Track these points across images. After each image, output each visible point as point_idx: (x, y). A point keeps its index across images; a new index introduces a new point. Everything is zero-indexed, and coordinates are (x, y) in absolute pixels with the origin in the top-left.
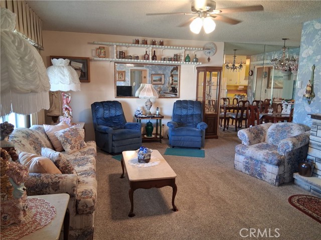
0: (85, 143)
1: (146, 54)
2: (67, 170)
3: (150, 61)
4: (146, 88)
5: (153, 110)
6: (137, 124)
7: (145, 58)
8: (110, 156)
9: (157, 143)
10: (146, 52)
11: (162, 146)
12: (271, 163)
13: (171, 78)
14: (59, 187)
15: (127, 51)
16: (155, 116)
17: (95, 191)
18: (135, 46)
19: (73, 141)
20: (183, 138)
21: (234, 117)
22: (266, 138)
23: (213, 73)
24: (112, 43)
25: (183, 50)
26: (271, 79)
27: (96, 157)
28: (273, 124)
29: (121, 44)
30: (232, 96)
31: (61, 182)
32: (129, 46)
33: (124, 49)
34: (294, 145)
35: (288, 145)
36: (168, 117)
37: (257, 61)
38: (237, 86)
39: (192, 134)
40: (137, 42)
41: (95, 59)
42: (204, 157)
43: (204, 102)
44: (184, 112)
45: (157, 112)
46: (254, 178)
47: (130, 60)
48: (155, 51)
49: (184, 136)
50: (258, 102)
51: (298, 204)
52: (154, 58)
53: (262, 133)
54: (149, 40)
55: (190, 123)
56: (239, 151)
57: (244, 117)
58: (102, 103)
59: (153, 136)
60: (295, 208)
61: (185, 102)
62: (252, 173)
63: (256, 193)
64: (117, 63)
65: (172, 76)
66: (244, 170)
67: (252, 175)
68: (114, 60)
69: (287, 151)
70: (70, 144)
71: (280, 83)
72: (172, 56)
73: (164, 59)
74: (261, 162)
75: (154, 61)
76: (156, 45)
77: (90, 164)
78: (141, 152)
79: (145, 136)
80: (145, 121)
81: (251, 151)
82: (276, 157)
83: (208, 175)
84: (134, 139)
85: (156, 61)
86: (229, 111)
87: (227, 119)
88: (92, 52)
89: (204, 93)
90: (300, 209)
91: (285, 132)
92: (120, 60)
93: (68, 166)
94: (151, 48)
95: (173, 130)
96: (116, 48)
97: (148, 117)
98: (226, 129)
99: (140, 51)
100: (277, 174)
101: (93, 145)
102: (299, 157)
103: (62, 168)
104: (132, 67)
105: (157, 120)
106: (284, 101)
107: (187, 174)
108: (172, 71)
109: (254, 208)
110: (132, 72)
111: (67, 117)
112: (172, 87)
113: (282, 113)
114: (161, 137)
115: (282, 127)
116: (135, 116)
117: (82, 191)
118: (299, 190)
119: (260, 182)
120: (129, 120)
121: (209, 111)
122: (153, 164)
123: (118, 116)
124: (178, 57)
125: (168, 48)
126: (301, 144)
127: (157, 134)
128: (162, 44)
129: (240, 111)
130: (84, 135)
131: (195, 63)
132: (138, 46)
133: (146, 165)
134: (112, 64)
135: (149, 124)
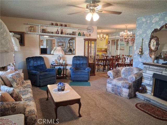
0: (24, 81)
1: (58, 31)
2: (18, 99)
3: (60, 35)
4: (58, 49)
5: (61, 61)
6: (53, 69)
7: (57, 33)
8: (38, 88)
9: (64, 79)
10: (58, 30)
11: (67, 81)
12: (125, 87)
13: (68, 44)
14: (15, 109)
15: (46, 29)
16: (63, 64)
17: (36, 110)
18: (51, 27)
19: (17, 81)
20: (79, 76)
21: (102, 64)
22: (121, 75)
23: (92, 42)
24: (38, 25)
25: (77, 30)
26: (118, 45)
27: (32, 89)
28: (124, 68)
29: (43, 25)
30: (100, 54)
31: (16, 107)
32: (48, 27)
33: (45, 28)
34: (136, 78)
35: (133, 78)
36: (70, 65)
37: (112, 36)
38: (102, 49)
39: (84, 73)
40: (52, 24)
41: (28, 33)
42: (90, 86)
43: (88, 57)
44: (78, 62)
45: (64, 62)
46: (117, 95)
47: (48, 34)
48: (62, 30)
49: (79, 75)
50: (113, 57)
51: (140, 108)
52: (62, 33)
53: (119, 72)
54: (59, 23)
55: (81, 68)
56: (109, 82)
57: (107, 64)
58: (33, 57)
59: (62, 75)
60: (139, 110)
61: (79, 57)
62: (116, 93)
63: (119, 103)
64: (41, 35)
65: (69, 43)
66: (111, 92)
67: (116, 94)
68: (39, 33)
69: (133, 81)
70: (16, 82)
71: (122, 47)
72: (71, 32)
73: (67, 34)
74: (120, 87)
75: (62, 35)
76: (62, 26)
77: (29, 94)
78: (60, 85)
79: (57, 76)
80: (57, 67)
81: (115, 82)
82: (128, 85)
83: (94, 96)
84: (52, 78)
85: (63, 35)
86: (99, 61)
87: (98, 65)
88: (26, 29)
89: (88, 52)
90: (142, 110)
91: (130, 71)
92: (43, 34)
93: (19, 96)
94: (60, 28)
95: (73, 72)
96: (40, 27)
97: (59, 65)
98: (98, 71)
99: (54, 29)
100: (128, 93)
101: (29, 82)
102: (138, 84)
103: (15, 97)
104: (47, 38)
105: (64, 66)
106: (126, 56)
107: (83, 95)
108: (69, 40)
109: (120, 112)
110: (47, 40)
111: (12, 66)
112: (69, 49)
113: (126, 62)
114: (66, 76)
115: (128, 69)
116: (52, 64)
117: (28, 111)
118: (139, 100)
119: (120, 97)
120: (48, 67)
121: (91, 61)
122: (67, 92)
123: (42, 65)
124: (75, 33)
125: (69, 28)
126: (139, 77)
127: (64, 74)
128: (66, 26)
129: (105, 61)
130: (23, 76)
131: (84, 37)
132: (53, 27)
133: (63, 92)
134: (38, 36)
135: (60, 69)
